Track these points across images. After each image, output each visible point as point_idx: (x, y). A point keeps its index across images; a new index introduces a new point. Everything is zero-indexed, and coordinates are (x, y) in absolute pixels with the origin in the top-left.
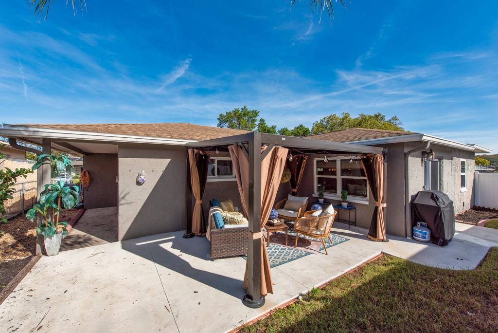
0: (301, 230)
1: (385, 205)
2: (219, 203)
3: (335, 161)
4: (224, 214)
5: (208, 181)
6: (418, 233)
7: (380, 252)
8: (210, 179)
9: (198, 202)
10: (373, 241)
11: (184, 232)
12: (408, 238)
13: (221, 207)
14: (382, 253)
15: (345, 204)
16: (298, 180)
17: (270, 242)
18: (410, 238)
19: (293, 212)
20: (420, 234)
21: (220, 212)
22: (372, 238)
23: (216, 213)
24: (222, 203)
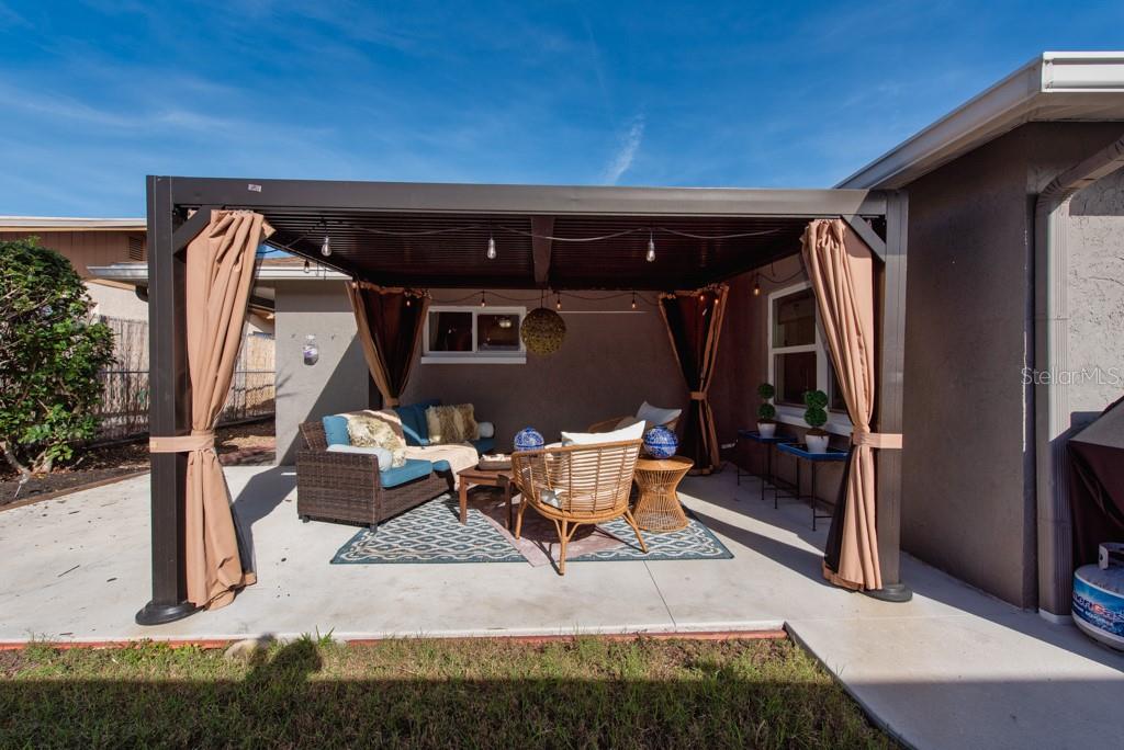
1: (892, 441)
6: (1085, 596)
7: (777, 623)
14: (785, 628)
15: (815, 444)
17: (469, 507)
18: (1053, 618)
20: (1099, 607)
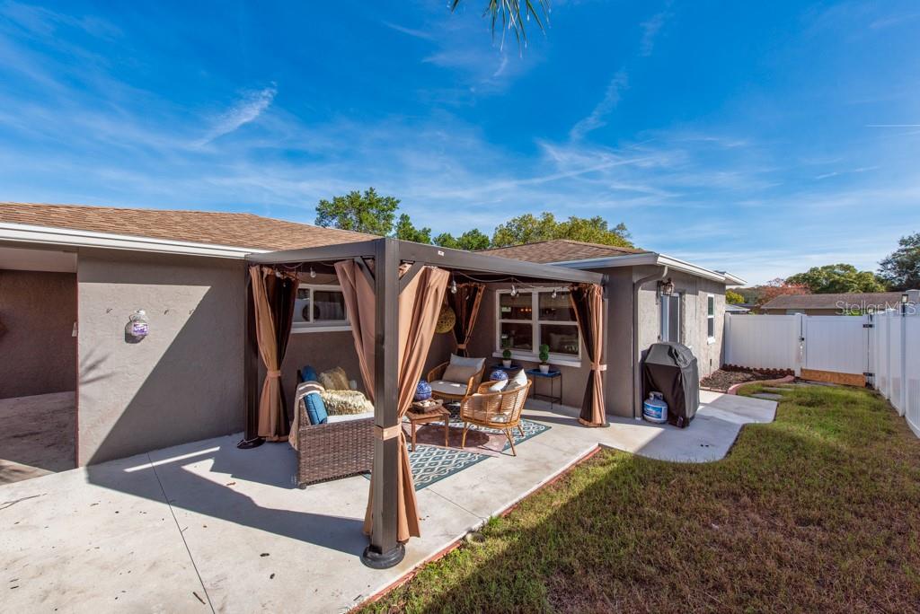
0: (470, 416)
1: (605, 368)
2: (318, 375)
3: (530, 294)
4: (327, 395)
5: (294, 331)
6: (650, 409)
7: (597, 445)
8: (299, 328)
9: (272, 374)
10: (587, 426)
11: (240, 437)
12: (637, 418)
13: (321, 382)
14: (600, 445)
15: (545, 369)
16: (467, 328)
17: (417, 442)
18: (640, 419)
19: (458, 385)
20: (654, 412)
21: (318, 392)
23: (311, 395)
24: (323, 374)
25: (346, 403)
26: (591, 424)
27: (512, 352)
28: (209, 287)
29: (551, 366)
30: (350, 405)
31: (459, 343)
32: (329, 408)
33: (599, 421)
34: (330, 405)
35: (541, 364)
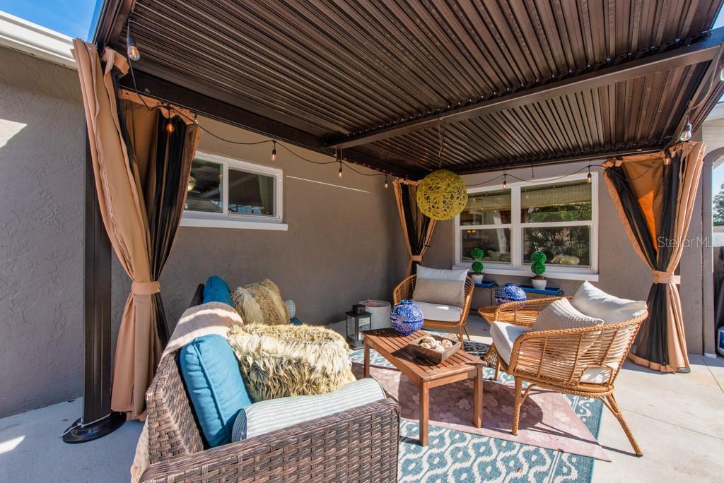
4: (246, 341)
9: (142, 290)
10: (659, 371)
12: (707, 355)
15: (541, 284)
18: (714, 355)
19: (446, 308)
21: (222, 331)
22: (655, 366)
23: (196, 343)
25: (299, 363)
26: (669, 368)
27: (484, 265)
28: (24, 125)
29: (549, 281)
30: (312, 370)
31: (414, 254)
32: (253, 376)
33: (681, 363)
34: (255, 368)
35: (534, 278)
